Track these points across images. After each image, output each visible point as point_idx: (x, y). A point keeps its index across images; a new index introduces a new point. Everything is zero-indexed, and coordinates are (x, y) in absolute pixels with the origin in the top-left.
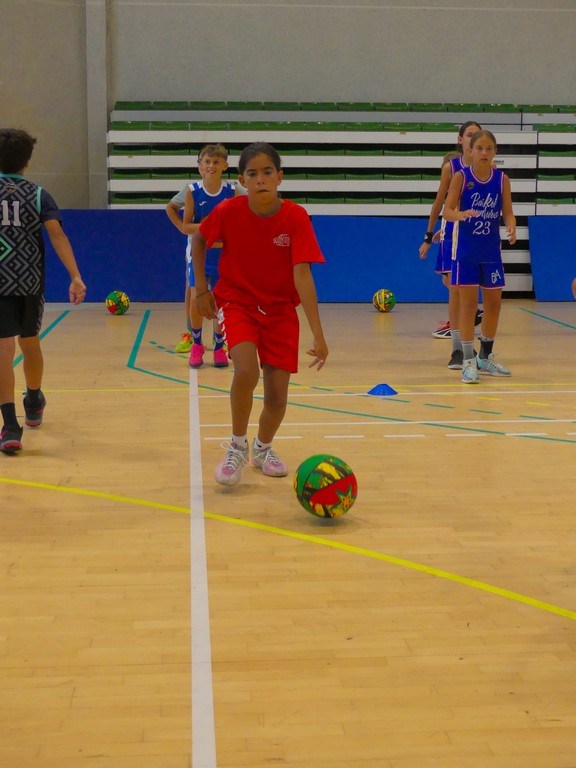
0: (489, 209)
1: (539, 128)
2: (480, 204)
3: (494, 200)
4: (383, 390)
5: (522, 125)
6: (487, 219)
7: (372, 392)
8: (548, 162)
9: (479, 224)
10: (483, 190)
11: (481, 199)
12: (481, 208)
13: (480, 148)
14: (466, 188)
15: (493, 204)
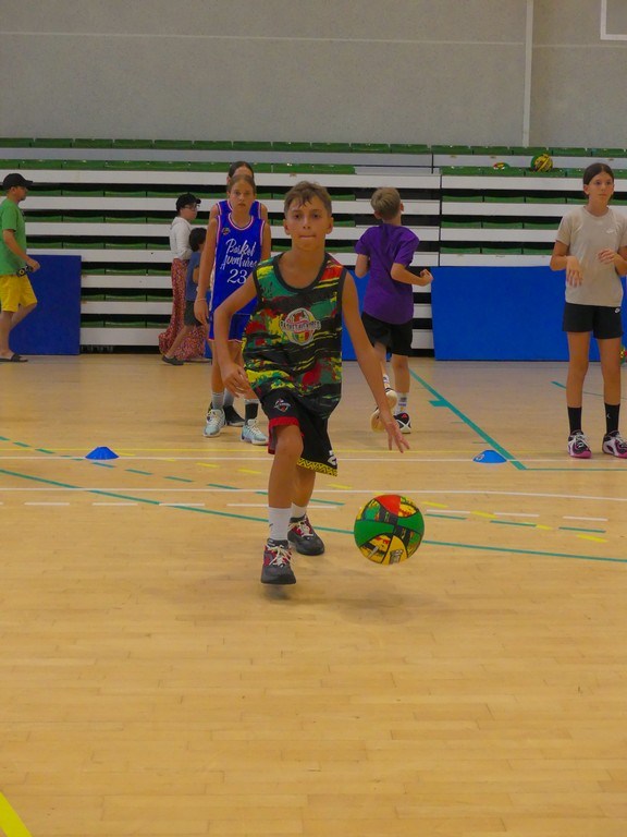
0: (245, 257)
1: (446, 171)
2: (236, 251)
3: (251, 247)
4: (104, 453)
5: (433, 167)
6: (244, 268)
7: (90, 456)
8: (452, 208)
9: (234, 272)
10: (240, 236)
11: (237, 246)
12: (236, 255)
13: (238, 193)
14: (221, 234)
15: (251, 253)
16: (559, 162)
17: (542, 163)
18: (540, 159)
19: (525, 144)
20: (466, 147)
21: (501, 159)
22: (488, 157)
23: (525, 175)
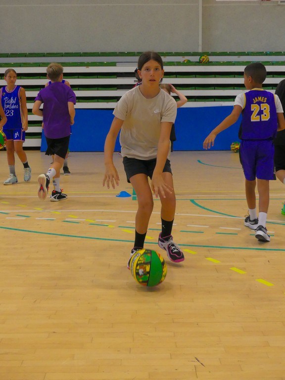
2: (8, 102)
3: (14, 100)
6: (12, 109)
9: (8, 111)
14: (2, 96)
15: (14, 102)
16: (212, 59)
17: (204, 59)
18: (203, 57)
19: (200, 51)
20: (172, 53)
21: (187, 58)
22: (181, 57)
23: (195, 65)
